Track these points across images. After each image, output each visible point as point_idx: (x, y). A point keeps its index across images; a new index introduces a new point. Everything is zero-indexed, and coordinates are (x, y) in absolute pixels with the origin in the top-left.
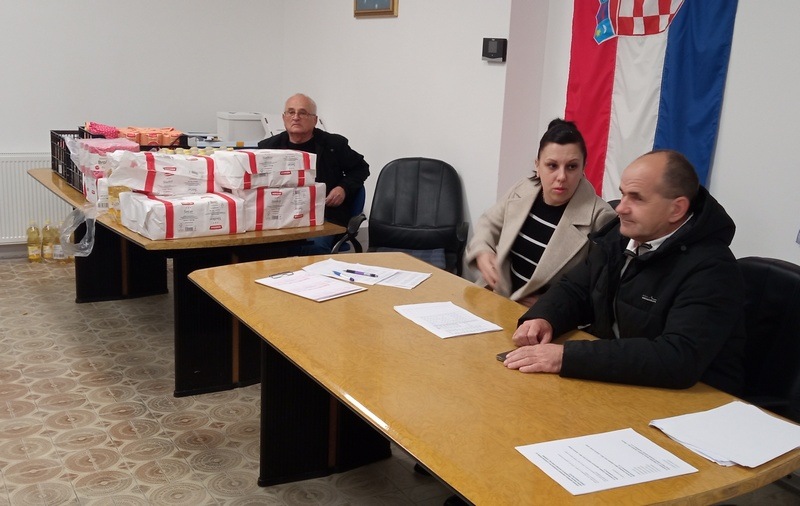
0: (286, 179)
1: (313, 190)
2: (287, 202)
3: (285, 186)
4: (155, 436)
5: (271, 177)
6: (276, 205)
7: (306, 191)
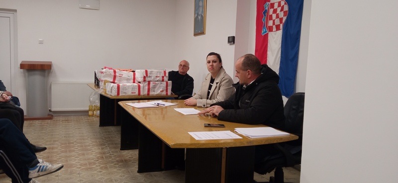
0: (158, 79)
1: (167, 83)
2: (158, 86)
3: (157, 81)
4: (110, 159)
5: (153, 78)
6: (154, 87)
7: (165, 83)
